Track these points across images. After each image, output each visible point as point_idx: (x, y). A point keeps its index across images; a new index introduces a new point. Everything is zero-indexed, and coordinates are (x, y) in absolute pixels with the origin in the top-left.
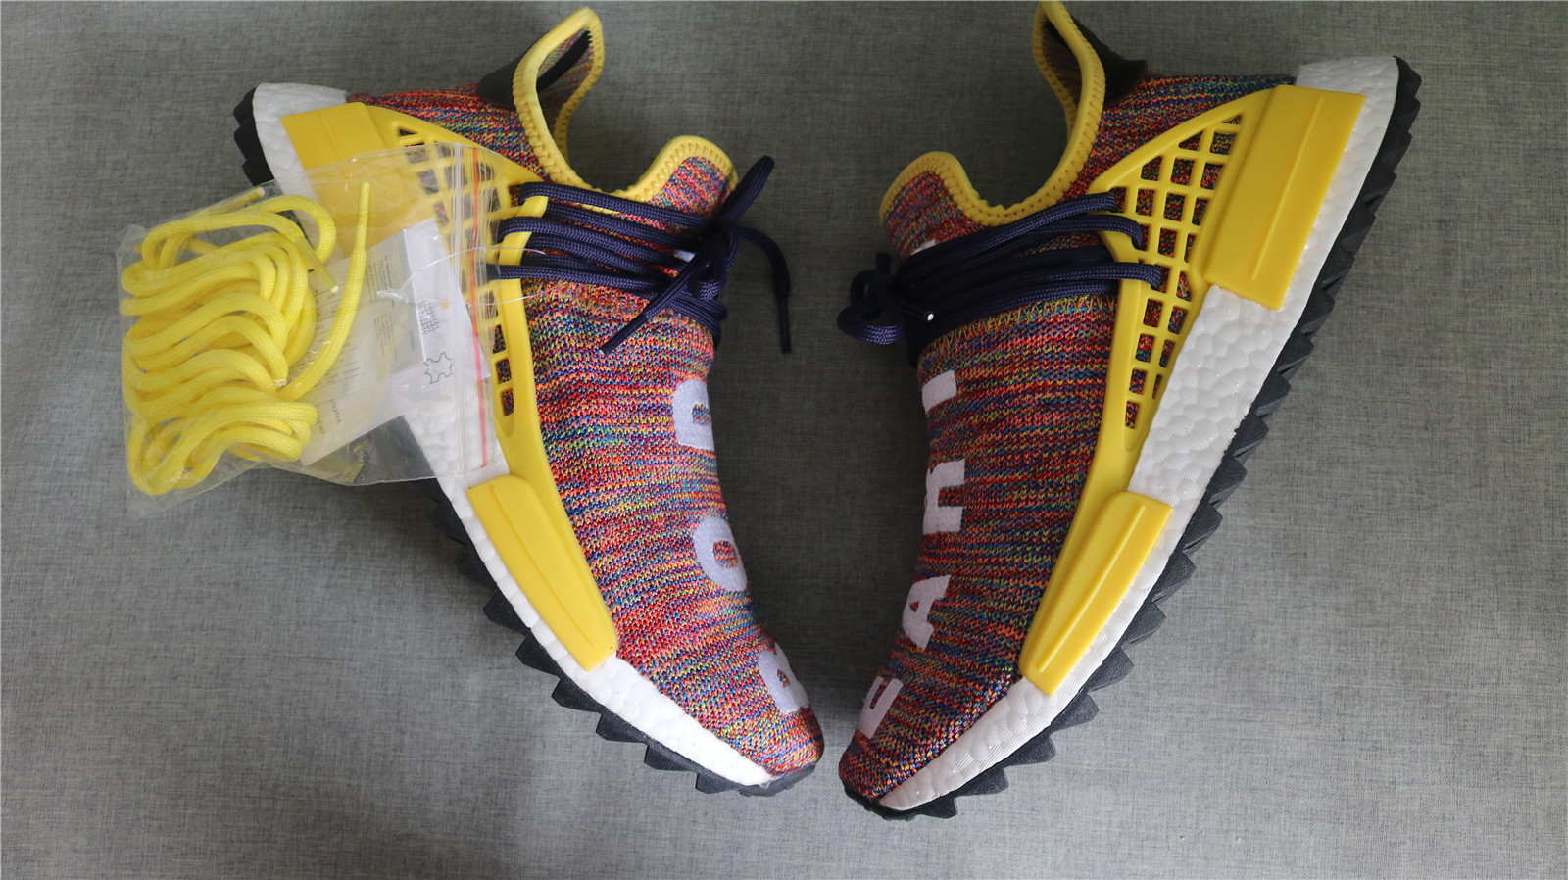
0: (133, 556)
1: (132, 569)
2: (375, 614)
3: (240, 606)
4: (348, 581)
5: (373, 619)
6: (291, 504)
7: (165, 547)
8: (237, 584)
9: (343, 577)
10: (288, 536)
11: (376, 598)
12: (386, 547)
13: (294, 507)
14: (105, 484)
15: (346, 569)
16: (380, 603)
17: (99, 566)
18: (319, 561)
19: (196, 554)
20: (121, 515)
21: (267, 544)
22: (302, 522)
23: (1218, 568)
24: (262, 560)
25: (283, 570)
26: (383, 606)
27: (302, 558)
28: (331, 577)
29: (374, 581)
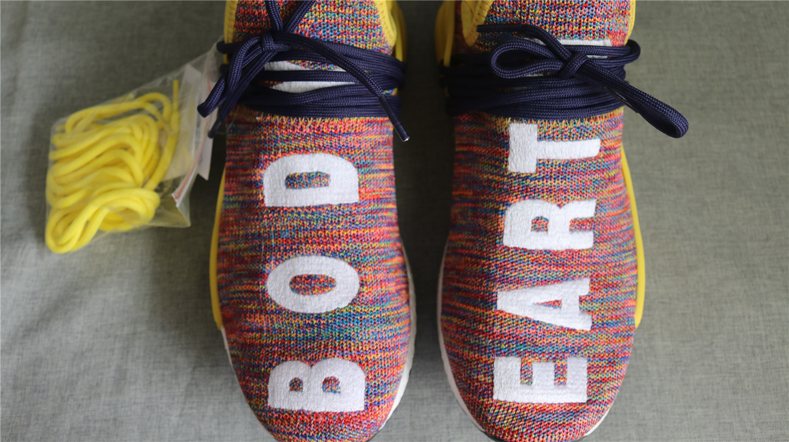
0: (39, 406)
1: (39, 415)
2: (216, 433)
3: (117, 435)
4: (194, 411)
5: (214, 436)
6: (152, 360)
7: (63, 398)
8: (115, 420)
9: (191, 408)
10: (150, 382)
11: (216, 421)
12: (222, 385)
13: (154, 363)
14: (20, 357)
15: (193, 403)
16: (219, 424)
17: (14, 415)
18: (174, 399)
19: (85, 401)
20: (31, 377)
21: (136, 390)
22: (160, 372)
23: (781, 341)
24: (133, 401)
25: (148, 407)
26: (221, 426)
27: (161, 397)
28: (183, 409)
29: (213, 409)
